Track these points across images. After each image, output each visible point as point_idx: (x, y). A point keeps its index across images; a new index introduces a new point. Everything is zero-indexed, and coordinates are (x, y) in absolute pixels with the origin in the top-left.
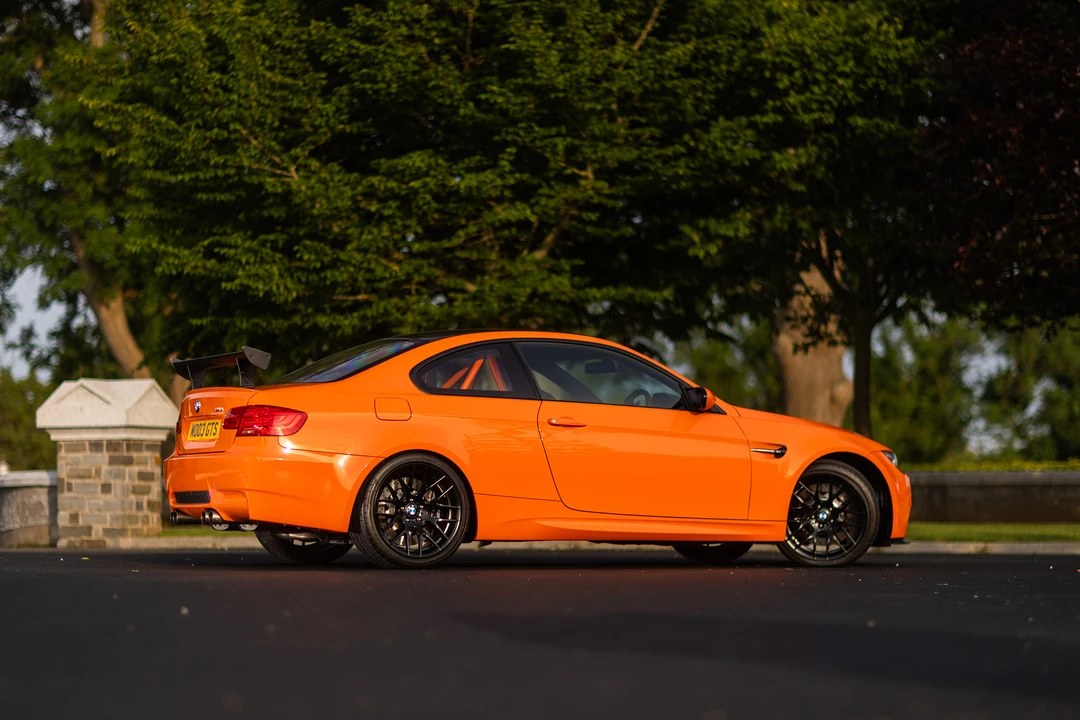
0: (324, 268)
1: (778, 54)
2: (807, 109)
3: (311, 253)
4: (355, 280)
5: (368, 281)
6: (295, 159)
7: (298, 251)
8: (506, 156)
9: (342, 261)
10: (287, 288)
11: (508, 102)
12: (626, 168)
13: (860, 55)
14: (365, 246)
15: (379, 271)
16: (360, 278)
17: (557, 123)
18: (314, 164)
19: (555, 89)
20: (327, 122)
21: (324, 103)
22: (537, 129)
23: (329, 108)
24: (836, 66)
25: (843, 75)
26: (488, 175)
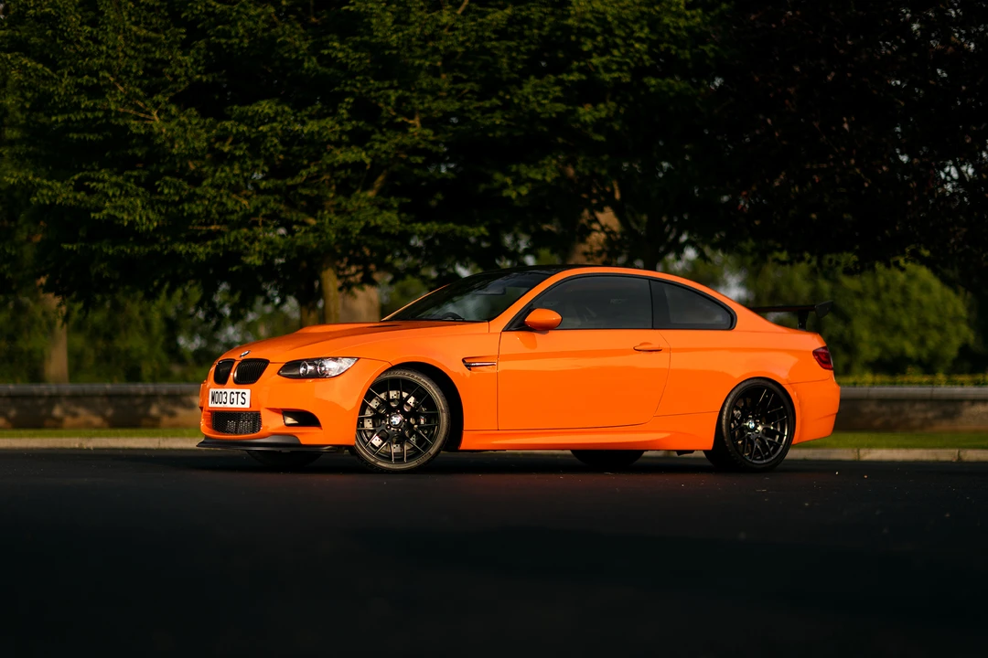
0: (181, 201)
1: (583, 20)
2: (608, 70)
3: (170, 188)
4: (209, 213)
5: (220, 214)
6: (156, 105)
7: (159, 185)
8: (344, 106)
9: (198, 195)
10: (148, 218)
11: (347, 56)
13: (654, 23)
14: (219, 182)
15: (230, 205)
16: (214, 211)
17: (389, 77)
18: (173, 109)
19: (388, 46)
20: (186, 74)
21: (184, 55)
22: (372, 82)
23: (188, 60)
24: (633, 32)
25: (639, 40)
26: (328, 122)
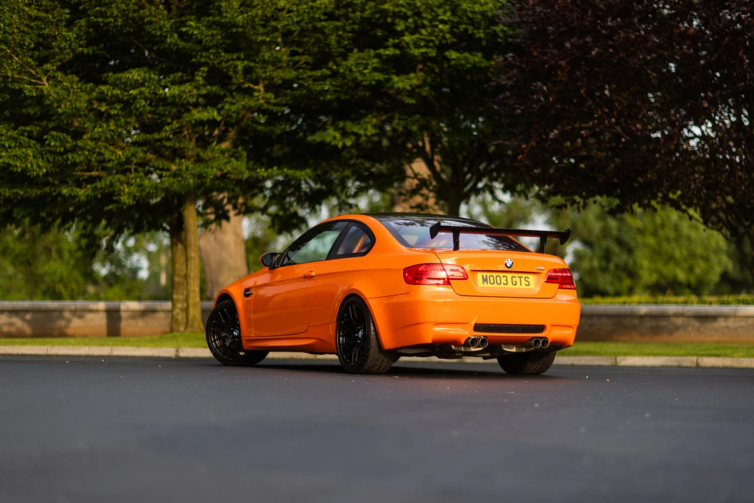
0: (66, 152)
1: (397, 5)
2: (417, 46)
3: (56, 141)
4: (90, 161)
5: (99, 162)
6: (46, 72)
7: (47, 139)
8: (200, 73)
9: (79, 147)
10: (38, 166)
11: (202, 33)
12: (287, 84)
13: (455, 8)
14: (97, 136)
15: (107, 155)
16: (93, 160)
17: (237, 50)
18: (59, 75)
19: (235, 25)
20: (70, 46)
21: (68, 32)
22: (223, 54)
23: (72, 35)
24: (438, 15)
25: (442, 22)
26: (187, 87)
